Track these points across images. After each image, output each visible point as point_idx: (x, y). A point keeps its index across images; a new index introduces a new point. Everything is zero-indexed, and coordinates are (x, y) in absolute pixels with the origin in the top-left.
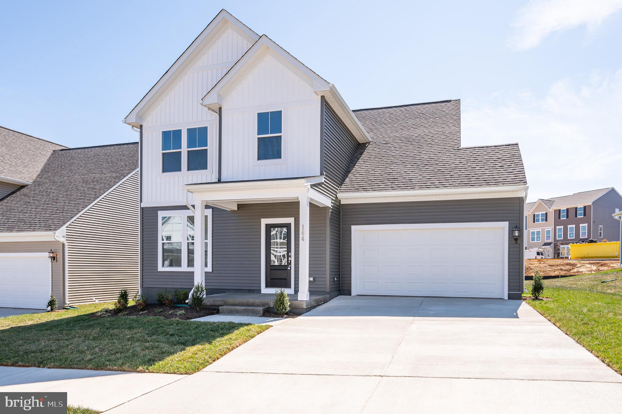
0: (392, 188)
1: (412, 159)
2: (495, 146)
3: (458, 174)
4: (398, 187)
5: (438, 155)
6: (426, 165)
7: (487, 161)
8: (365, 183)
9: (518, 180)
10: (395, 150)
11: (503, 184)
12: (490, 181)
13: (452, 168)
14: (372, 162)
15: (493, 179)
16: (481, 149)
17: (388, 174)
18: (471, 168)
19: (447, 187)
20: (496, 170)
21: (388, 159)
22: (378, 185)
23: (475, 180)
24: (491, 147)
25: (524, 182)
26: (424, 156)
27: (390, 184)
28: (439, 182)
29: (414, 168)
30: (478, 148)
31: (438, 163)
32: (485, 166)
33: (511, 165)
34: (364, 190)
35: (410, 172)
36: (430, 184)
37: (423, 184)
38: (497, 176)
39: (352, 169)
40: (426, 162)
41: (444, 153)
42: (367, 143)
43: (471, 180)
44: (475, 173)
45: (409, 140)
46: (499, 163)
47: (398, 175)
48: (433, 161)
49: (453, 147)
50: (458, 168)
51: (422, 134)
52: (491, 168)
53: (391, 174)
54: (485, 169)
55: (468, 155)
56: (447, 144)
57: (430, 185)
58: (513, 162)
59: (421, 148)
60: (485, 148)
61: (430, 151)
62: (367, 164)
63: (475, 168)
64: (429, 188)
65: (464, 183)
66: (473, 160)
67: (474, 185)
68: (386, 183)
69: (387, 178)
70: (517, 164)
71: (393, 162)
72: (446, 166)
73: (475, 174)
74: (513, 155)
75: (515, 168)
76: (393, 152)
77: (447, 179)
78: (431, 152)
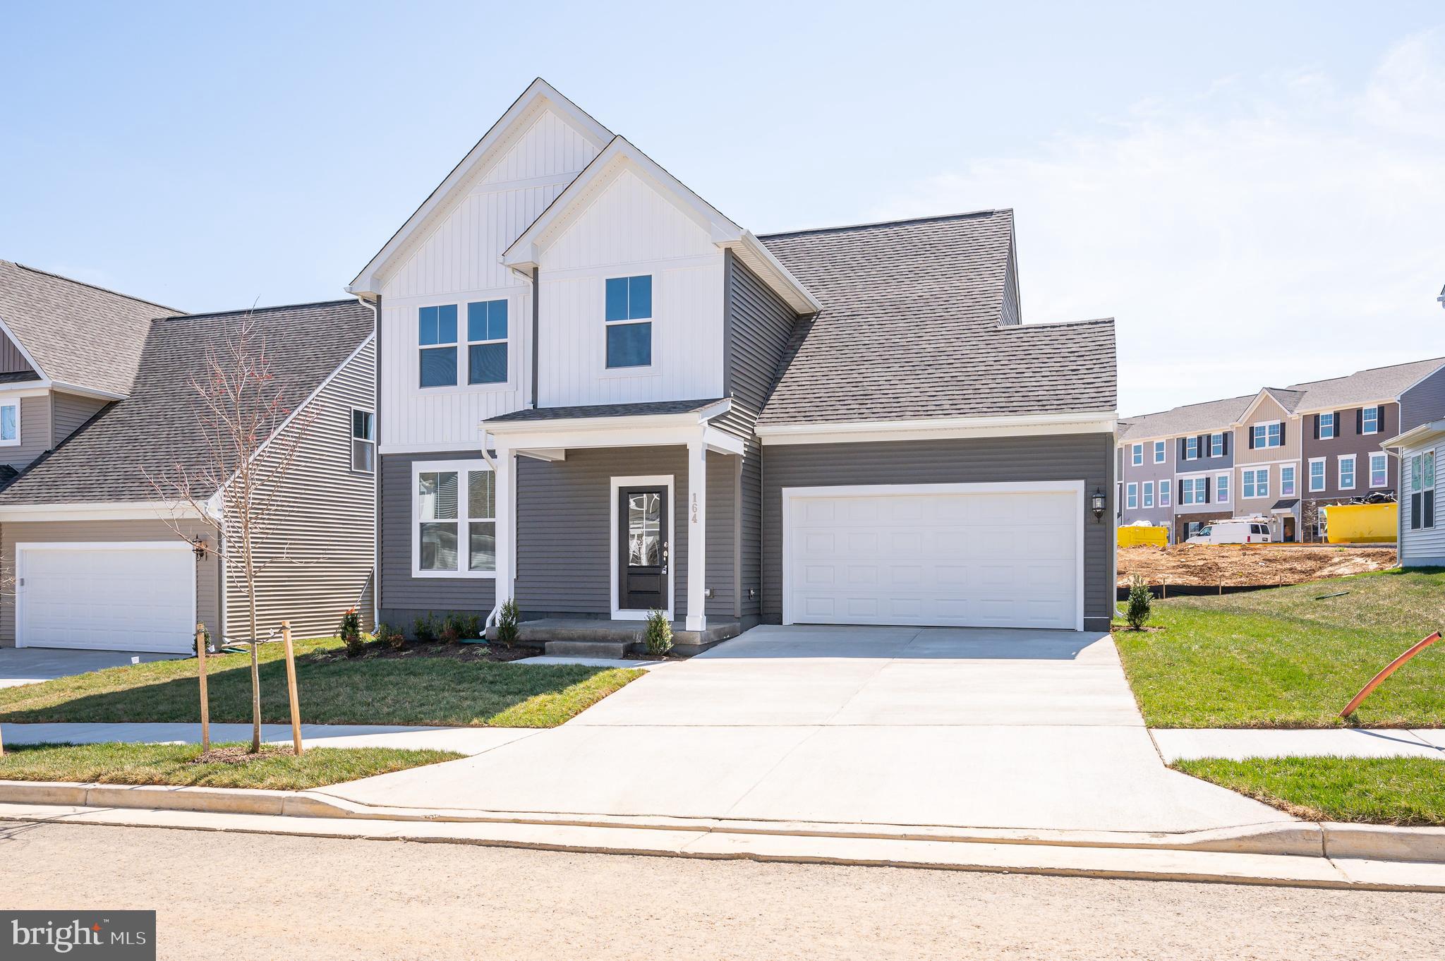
0: (860, 416)
1: (902, 352)
2: (1068, 326)
3: (990, 386)
4: (873, 413)
5: (954, 344)
6: (929, 365)
7: (1048, 358)
8: (809, 404)
9: (1101, 399)
10: (871, 331)
11: (1072, 408)
12: (1049, 403)
13: (979, 373)
14: (823, 357)
15: (1055, 397)
16: (1041, 330)
17: (854, 384)
18: (1017, 373)
19: (965, 413)
20: (1063, 378)
21: (854, 351)
22: (834, 408)
23: (1021, 399)
24: (1060, 326)
25: (1112, 406)
26: (927, 346)
27: (857, 406)
28: (951, 402)
29: (905, 373)
30: (1035, 328)
31: (953, 361)
32: (1042, 370)
33: (1092, 369)
34: (806, 419)
35: (897, 382)
36: (934, 408)
37: (920, 408)
38: (1063, 392)
39: (784, 374)
40: (929, 359)
41: (967, 339)
42: (814, 314)
43: (1012, 399)
44: (1022, 384)
45: (899, 309)
46: (1070, 364)
47: (873, 388)
48: (943, 358)
49: (985, 326)
50: (990, 372)
51: (927, 295)
52: (1054, 373)
53: (860, 384)
54: (1043, 376)
55: (1013, 344)
56: (975, 319)
57: (934, 410)
58: (1098, 361)
59: (922, 327)
60: (1049, 329)
61: (940, 333)
62: (813, 362)
63: (1024, 373)
64: (931, 415)
65: (998, 405)
66: (1021, 354)
67: (1016, 411)
68: (850, 405)
69: (851, 394)
70: (1105, 365)
71: (865, 359)
72: (968, 369)
73: (1021, 387)
74: (1100, 345)
75: (1100, 375)
76: (866, 335)
77: (966, 397)
78: (940, 337)
